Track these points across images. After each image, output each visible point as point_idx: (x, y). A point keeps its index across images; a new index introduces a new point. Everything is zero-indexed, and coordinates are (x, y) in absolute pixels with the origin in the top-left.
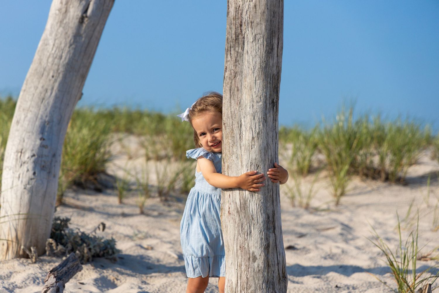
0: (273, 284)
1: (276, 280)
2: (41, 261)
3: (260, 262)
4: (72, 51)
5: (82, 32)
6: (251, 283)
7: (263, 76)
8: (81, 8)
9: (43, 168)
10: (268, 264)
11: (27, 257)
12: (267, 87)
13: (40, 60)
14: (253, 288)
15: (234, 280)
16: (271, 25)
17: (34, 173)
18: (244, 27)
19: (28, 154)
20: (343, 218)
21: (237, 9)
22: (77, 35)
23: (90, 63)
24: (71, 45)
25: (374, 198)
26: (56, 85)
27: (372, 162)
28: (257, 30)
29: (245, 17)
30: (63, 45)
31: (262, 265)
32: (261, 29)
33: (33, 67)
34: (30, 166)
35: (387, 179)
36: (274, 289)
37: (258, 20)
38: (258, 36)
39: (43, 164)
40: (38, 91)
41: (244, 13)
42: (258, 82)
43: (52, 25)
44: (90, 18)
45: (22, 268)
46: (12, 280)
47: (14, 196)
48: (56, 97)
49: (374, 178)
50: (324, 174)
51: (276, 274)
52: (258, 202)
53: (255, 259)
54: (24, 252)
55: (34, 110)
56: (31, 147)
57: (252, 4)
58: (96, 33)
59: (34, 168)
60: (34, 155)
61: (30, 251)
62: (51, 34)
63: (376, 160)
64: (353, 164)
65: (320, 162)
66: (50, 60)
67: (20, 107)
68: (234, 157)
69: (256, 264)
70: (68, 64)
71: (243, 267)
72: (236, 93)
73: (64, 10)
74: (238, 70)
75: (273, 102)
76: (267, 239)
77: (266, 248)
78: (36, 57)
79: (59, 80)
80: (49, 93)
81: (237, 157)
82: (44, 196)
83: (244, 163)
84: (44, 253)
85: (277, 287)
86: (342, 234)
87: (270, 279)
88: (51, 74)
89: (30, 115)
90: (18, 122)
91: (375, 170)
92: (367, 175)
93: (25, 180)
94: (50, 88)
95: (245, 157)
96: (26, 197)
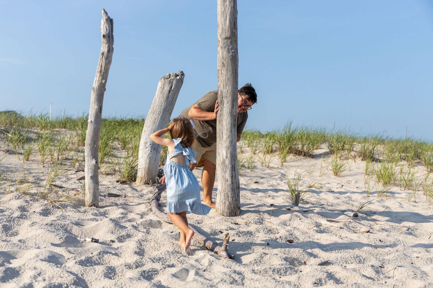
0: (234, 190)
1: (235, 189)
2: (154, 185)
3: (229, 182)
4: (166, 104)
5: (170, 96)
6: (226, 189)
7: (230, 116)
8: (169, 87)
9: (154, 149)
10: (232, 183)
11: (148, 184)
12: (232, 120)
13: (153, 107)
14: (227, 191)
15: (220, 188)
16: (233, 97)
17: (151, 151)
18: (223, 98)
19: (149, 144)
20: (282, 171)
21: (221, 92)
22: (168, 97)
23: (173, 108)
24: (165, 101)
25: (299, 163)
26: (160, 117)
27: (298, 148)
28: (228, 99)
29: (224, 95)
30: (162, 101)
31: (230, 183)
32: (230, 99)
33: (151, 110)
34: (149, 148)
35: (305, 155)
36: (234, 191)
37: (228, 96)
38: (228, 102)
39: (154, 148)
40: (152, 119)
41: (224, 93)
42: (229, 118)
43: (158, 93)
44: (173, 90)
45: (147, 188)
46: (142, 192)
47: (143, 160)
48: (160, 122)
49: (299, 155)
50: (278, 153)
51: (235, 187)
52: (229, 160)
53: (228, 181)
54: (147, 182)
55: (151, 127)
56: (150, 141)
57: (226, 90)
58: (175, 97)
59: (151, 149)
60: (151, 144)
61: (150, 181)
62: (157, 97)
63: (300, 146)
64: (290, 148)
65: (276, 147)
66: (157, 107)
67: (146, 125)
68: (220, 144)
69: (228, 183)
70: (164, 109)
71: (224, 184)
72: (221, 121)
73: (162, 87)
74: (222, 113)
75: (234, 125)
76: (232, 174)
77: (232, 177)
78: (152, 106)
79: (160, 115)
80: (157, 120)
81: (221, 145)
82: (155, 160)
83: (224, 147)
84: (155, 182)
85: (236, 191)
86: (280, 178)
87: (233, 188)
88: (158, 113)
89: (149, 129)
90: (145, 131)
91: (300, 151)
92: (296, 154)
93: (148, 154)
94: (157, 118)
95: (224, 145)
96: (148, 161)
